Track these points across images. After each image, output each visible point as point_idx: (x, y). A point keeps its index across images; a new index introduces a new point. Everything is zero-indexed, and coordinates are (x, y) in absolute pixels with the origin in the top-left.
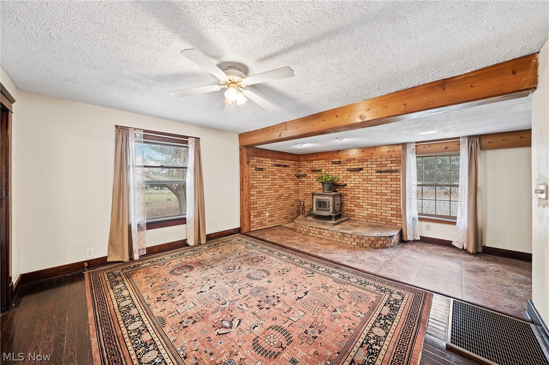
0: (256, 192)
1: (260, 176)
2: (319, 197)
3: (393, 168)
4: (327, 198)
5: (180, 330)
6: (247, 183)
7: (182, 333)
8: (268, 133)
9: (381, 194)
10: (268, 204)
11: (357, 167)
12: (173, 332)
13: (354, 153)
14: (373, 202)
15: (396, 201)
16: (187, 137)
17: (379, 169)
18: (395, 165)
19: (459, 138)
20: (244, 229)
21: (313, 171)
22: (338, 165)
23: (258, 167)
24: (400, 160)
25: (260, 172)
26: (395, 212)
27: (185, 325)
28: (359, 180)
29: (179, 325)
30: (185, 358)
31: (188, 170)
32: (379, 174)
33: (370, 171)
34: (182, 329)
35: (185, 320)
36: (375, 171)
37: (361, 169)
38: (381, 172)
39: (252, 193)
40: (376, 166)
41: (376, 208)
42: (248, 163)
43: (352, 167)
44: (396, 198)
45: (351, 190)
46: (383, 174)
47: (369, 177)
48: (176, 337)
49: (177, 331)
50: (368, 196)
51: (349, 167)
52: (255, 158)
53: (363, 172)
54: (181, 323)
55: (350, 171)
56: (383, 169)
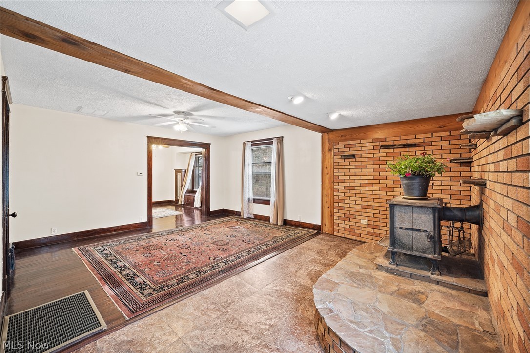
0: (343, 188)
1: (350, 165)
6: (329, 175)
10: (366, 207)
16: (271, 139)
20: (324, 228)
23: (346, 153)
25: (351, 160)
31: (272, 164)
39: (335, 187)
42: (330, 150)
52: (340, 143)
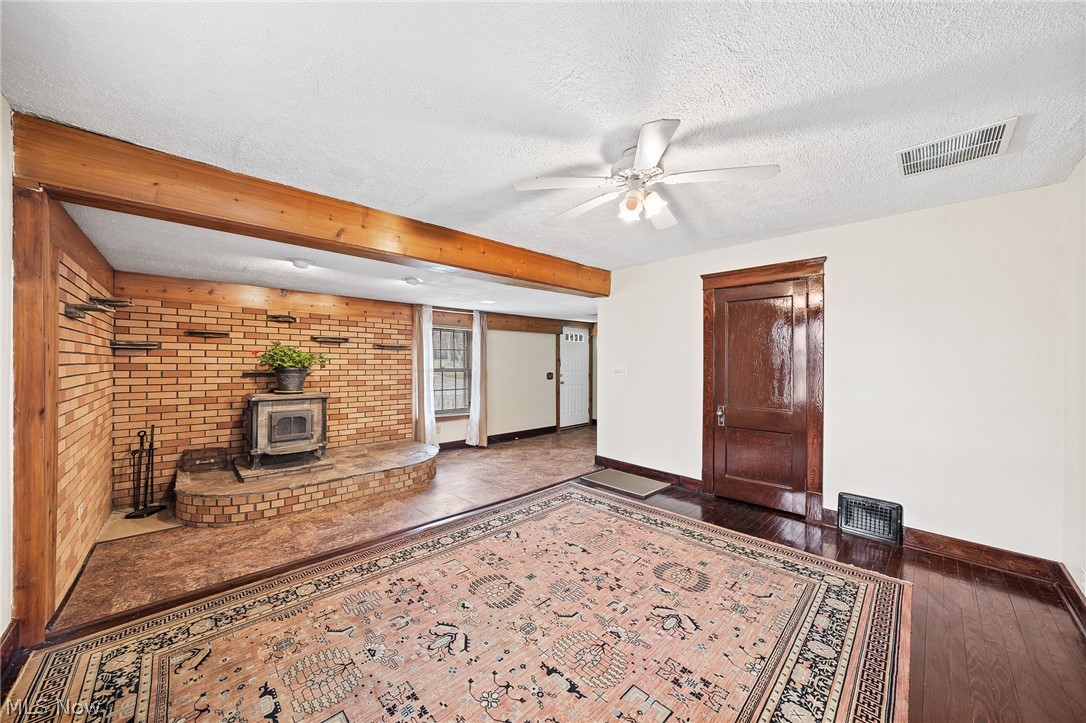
0: (64, 420)
1: (71, 342)
2: (279, 408)
3: (401, 343)
4: (306, 406)
5: (717, 689)
6: (52, 378)
7: (721, 682)
8: (285, 208)
9: (381, 388)
11: (335, 335)
12: (730, 700)
13: (325, 305)
14: (368, 404)
15: (404, 397)
17: (379, 342)
18: (404, 337)
19: (472, 311)
21: (191, 333)
22: (287, 325)
24: (413, 331)
25: (72, 324)
26: (403, 417)
27: (701, 685)
28: (340, 362)
29: (705, 698)
30: (763, 658)
32: (379, 351)
33: (362, 343)
34: (711, 686)
35: (686, 690)
36: (371, 346)
37: (346, 340)
38: (382, 347)
39: (59, 423)
40: (372, 336)
41: (374, 414)
42: (54, 275)
43: (325, 334)
44: (406, 392)
45: (322, 384)
46: (385, 352)
47: (360, 357)
48: (737, 689)
49: (724, 694)
50: (358, 394)
51: (316, 334)
52: (65, 258)
53: (348, 345)
54: (698, 696)
55: (320, 342)
56: (386, 342)
